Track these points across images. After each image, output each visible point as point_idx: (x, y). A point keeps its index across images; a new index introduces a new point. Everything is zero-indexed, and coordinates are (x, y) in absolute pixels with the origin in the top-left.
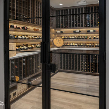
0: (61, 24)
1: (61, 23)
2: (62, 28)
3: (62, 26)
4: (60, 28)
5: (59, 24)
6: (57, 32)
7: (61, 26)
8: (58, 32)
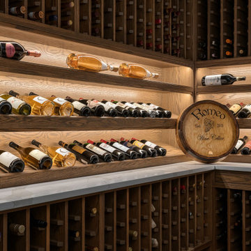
0: (226, 38)
1: (222, 34)
2: (232, 56)
3: (230, 48)
4: (218, 57)
5: (212, 39)
6: (203, 84)
7: (226, 50)
8: (207, 83)
